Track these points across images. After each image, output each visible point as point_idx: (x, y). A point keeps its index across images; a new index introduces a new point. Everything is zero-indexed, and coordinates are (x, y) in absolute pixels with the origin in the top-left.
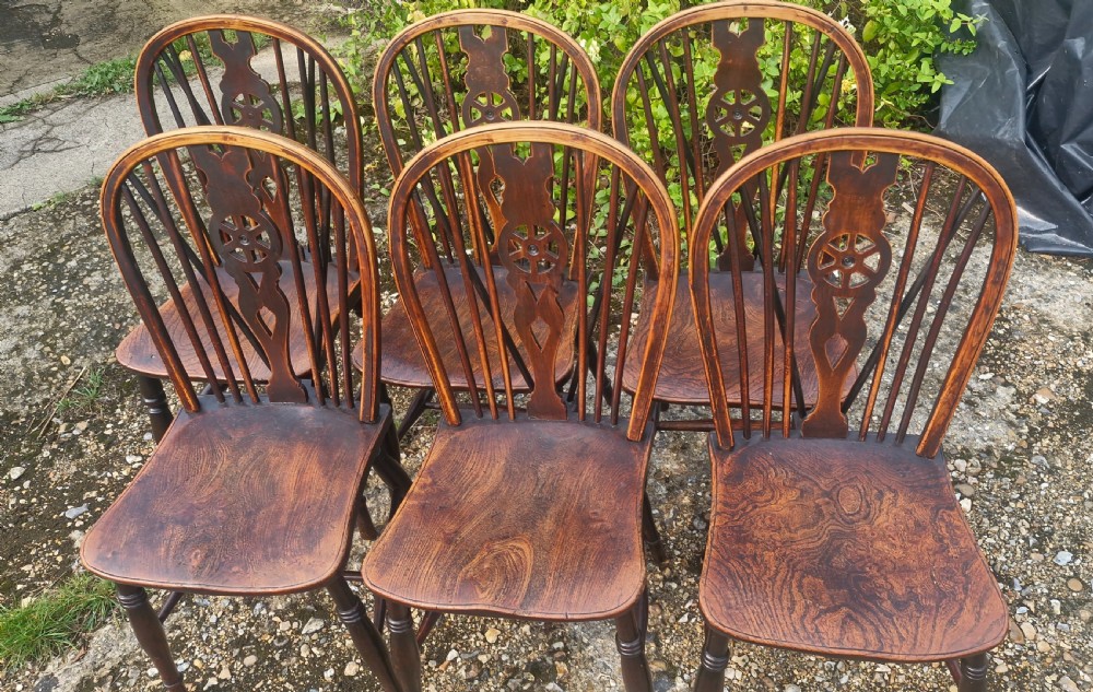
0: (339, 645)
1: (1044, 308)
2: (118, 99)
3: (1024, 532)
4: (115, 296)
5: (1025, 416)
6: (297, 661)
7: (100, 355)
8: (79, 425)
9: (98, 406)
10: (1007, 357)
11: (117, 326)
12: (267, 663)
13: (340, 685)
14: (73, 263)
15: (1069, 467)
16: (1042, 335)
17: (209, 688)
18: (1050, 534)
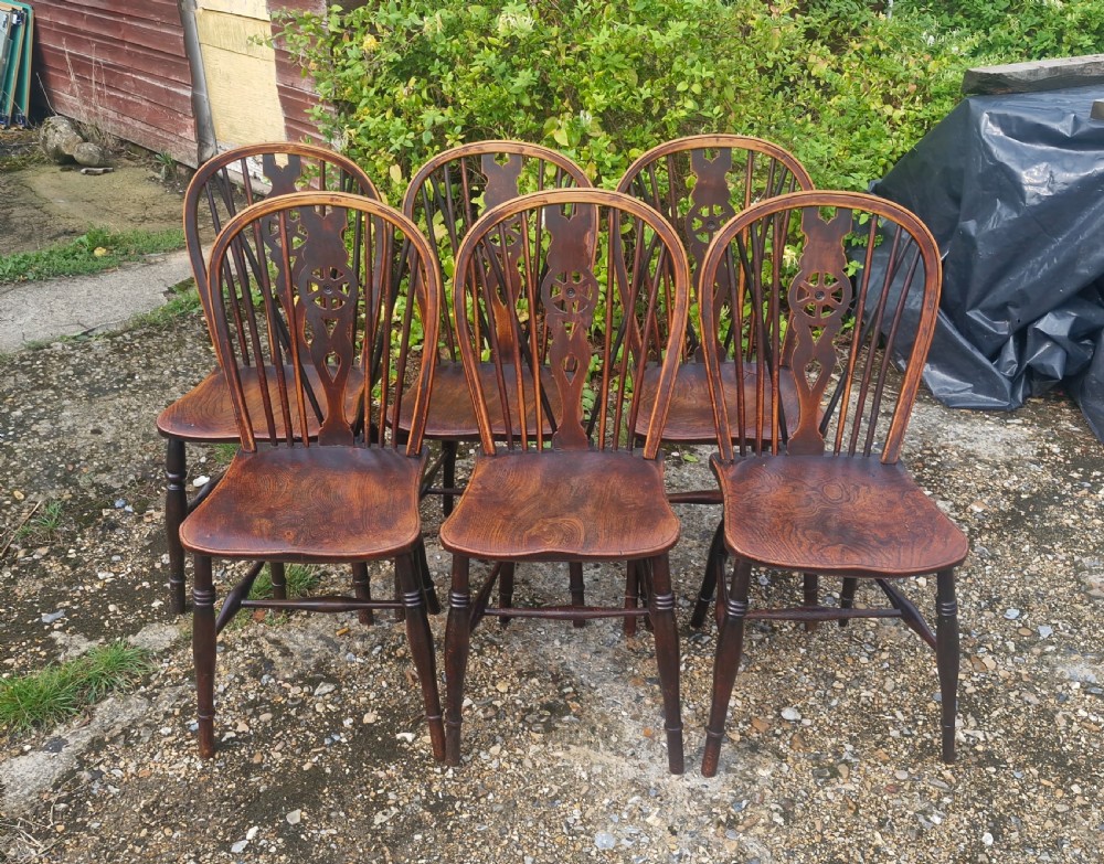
0: (353, 702)
1: (969, 447)
2: (33, 286)
3: (976, 599)
4: (67, 441)
5: (964, 521)
6: (314, 715)
7: (54, 492)
8: (39, 550)
9: (56, 535)
10: (941, 481)
11: (71, 468)
12: (283, 718)
13: (360, 730)
14: (18, 413)
15: (1008, 555)
16: (970, 466)
17: (228, 739)
18: (999, 600)
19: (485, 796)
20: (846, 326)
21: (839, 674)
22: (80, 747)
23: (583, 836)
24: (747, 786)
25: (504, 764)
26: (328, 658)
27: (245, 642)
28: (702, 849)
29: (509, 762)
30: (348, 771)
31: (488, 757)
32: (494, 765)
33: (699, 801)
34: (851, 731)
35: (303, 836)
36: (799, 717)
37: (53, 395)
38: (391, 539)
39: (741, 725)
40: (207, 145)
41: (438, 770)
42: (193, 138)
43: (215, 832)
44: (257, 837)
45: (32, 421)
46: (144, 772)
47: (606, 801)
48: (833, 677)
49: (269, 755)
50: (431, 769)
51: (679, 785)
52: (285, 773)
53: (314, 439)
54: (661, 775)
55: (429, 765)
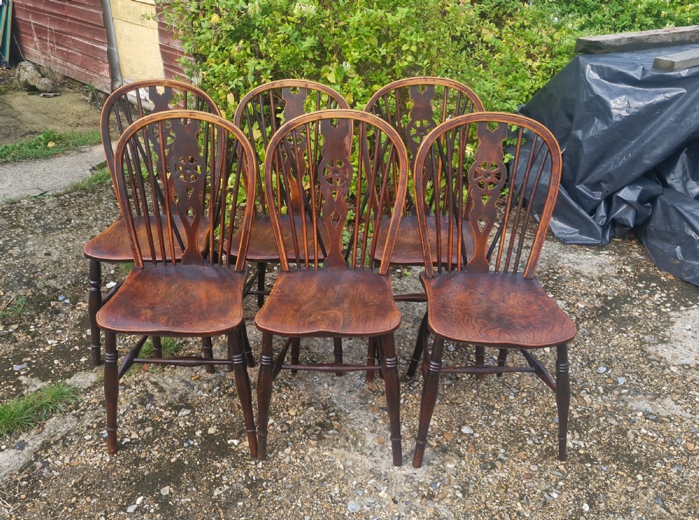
0: (202, 420)
1: (576, 268)
2: (10, 165)
3: (580, 361)
4: (29, 260)
5: (573, 313)
6: (178, 429)
7: (22, 291)
8: (13, 326)
9: (22, 317)
10: (560, 288)
11: (32, 276)
12: (159, 430)
13: (206, 438)
15: (599, 334)
16: (577, 279)
17: (126, 443)
18: (593, 361)
19: (281, 479)
20: (503, 193)
21: (496, 406)
22: (36, 446)
23: (340, 504)
24: (440, 474)
25: (294, 460)
26: (187, 394)
27: (137, 383)
28: (412, 512)
29: (296, 458)
30: (198, 463)
31: (283, 455)
32: (287, 460)
33: (411, 483)
34: (503, 441)
35: (170, 503)
36: (472, 432)
37: (22, 232)
38: (225, 323)
39: (437, 437)
40: (117, 80)
41: (253, 463)
42: (108, 76)
43: (117, 500)
44: (142, 503)
45: (9, 248)
46: (74, 463)
47: (355, 483)
48: (493, 407)
49: (150, 453)
50: (248, 462)
51: (399, 473)
52: (160, 464)
53: (179, 261)
54: (388, 467)
55: (248, 460)
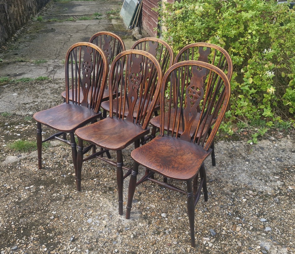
3: (257, 212)
6: (65, 170)
12: (59, 168)
13: (70, 176)
18: (265, 215)
19: (77, 200)
23: (86, 218)
24: (134, 226)
28: (107, 233)
29: (90, 195)
31: (87, 193)
32: (86, 195)
33: (119, 223)
34: (176, 227)
35: (39, 191)
36: (166, 217)
41: (75, 191)
43: (27, 183)
44: (32, 188)
46: (27, 167)
49: (50, 173)
51: (118, 217)
52: (49, 178)
54: (117, 213)
55: (75, 189)
